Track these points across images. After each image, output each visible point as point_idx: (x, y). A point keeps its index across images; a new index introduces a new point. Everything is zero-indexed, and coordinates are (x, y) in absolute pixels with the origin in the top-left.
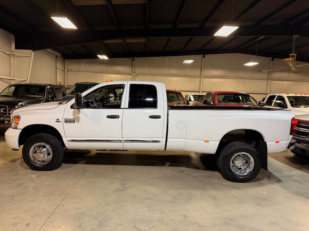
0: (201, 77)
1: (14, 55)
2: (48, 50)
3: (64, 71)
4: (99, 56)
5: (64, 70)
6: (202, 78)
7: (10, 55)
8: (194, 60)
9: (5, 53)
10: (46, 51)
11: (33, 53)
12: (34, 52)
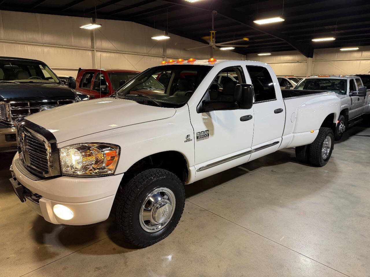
0: (93, 50)
6: (95, 51)
8: (101, 25)
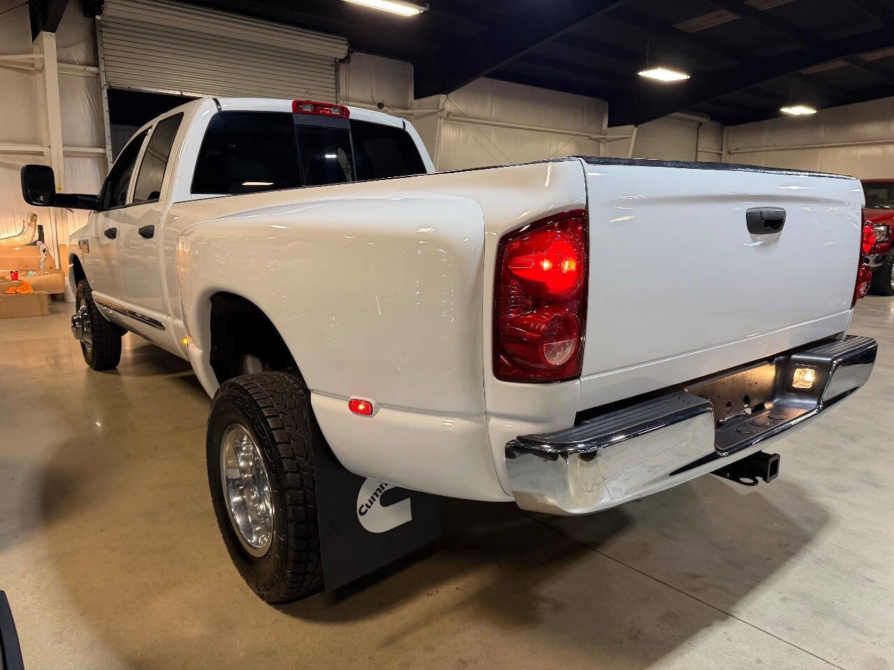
1: (605, 138)
2: (675, 114)
3: (721, 154)
4: (785, 110)
5: (720, 152)
7: (598, 141)
9: (590, 138)
10: (672, 117)
11: (636, 130)
12: (637, 127)
